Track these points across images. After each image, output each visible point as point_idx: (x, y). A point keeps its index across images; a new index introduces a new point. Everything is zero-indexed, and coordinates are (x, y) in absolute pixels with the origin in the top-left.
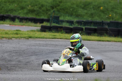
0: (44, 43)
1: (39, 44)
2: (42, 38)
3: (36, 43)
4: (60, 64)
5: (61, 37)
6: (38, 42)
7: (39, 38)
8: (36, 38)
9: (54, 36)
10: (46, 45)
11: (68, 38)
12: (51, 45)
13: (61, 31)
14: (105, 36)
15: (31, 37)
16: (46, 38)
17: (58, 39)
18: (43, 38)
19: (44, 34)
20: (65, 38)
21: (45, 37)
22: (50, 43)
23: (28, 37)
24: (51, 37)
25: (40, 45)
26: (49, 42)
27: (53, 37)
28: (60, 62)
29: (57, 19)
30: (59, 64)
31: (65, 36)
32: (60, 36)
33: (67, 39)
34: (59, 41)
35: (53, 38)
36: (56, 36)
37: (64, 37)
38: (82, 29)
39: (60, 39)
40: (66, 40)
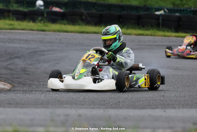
4: (76, 78)
5: (21, 27)
9: (11, 25)
10: (12, 41)
13: (9, 17)
20: (30, 28)
24: (7, 27)
27: (11, 27)
28: (76, 74)
30: (74, 78)
32: (20, 25)
33: (32, 30)
34: (23, 34)
35: (11, 29)
36: (13, 25)
37: (27, 28)
39: (23, 29)
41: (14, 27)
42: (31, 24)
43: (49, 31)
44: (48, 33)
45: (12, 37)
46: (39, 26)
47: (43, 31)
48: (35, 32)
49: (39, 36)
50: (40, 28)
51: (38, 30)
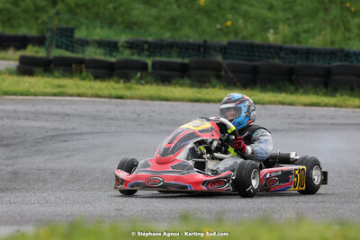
0: (30, 108)
1: (15, 111)
2: (21, 94)
3: (6, 111)
5: (80, 91)
6: (10, 107)
7: (15, 94)
8: (6, 93)
9: (60, 86)
11: (101, 93)
12: (51, 114)
13: (81, 72)
14: (214, 87)
16: (36, 95)
17: (72, 95)
18: (27, 95)
19: (28, 82)
20: (94, 92)
21: (33, 90)
22: (46, 108)
24: (49, 90)
25: (16, 115)
26: (44, 105)
27: (55, 91)
29: (66, 37)
31: (92, 88)
32: (78, 87)
33: (98, 96)
34: (74, 103)
35: (55, 95)
36: (64, 86)
37: (90, 92)
38: (144, 67)
39: (79, 95)
40: (97, 99)
43: (132, 98)
44: (129, 101)
46: (115, 89)
47: (121, 98)
48: (103, 100)
50: (114, 93)
51: (110, 97)
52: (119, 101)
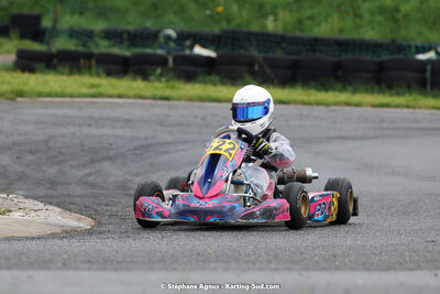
2: (57, 96)
5: (116, 92)
7: (49, 95)
8: (40, 95)
9: (93, 86)
10: (96, 122)
13: (90, 68)
15: (20, 94)
16: (71, 96)
17: (111, 96)
18: (63, 96)
20: (136, 92)
21: (68, 90)
23: (12, 92)
24: (84, 91)
27: (93, 91)
31: (130, 87)
32: (114, 87)
33: (141, 97)
35: (94, 96)
36: (98, 86)
39: (120, 96)
41: (101, 90)
42: (138, 85)
43: (179, 99)
44: (177, 103)
45: (96, 113)
46: (156, 88)
47: (167, 99)
48: (148, 101)
49: (158, 111)
50: (159, 93)
51: (154, 98)
52: (166, 102)
